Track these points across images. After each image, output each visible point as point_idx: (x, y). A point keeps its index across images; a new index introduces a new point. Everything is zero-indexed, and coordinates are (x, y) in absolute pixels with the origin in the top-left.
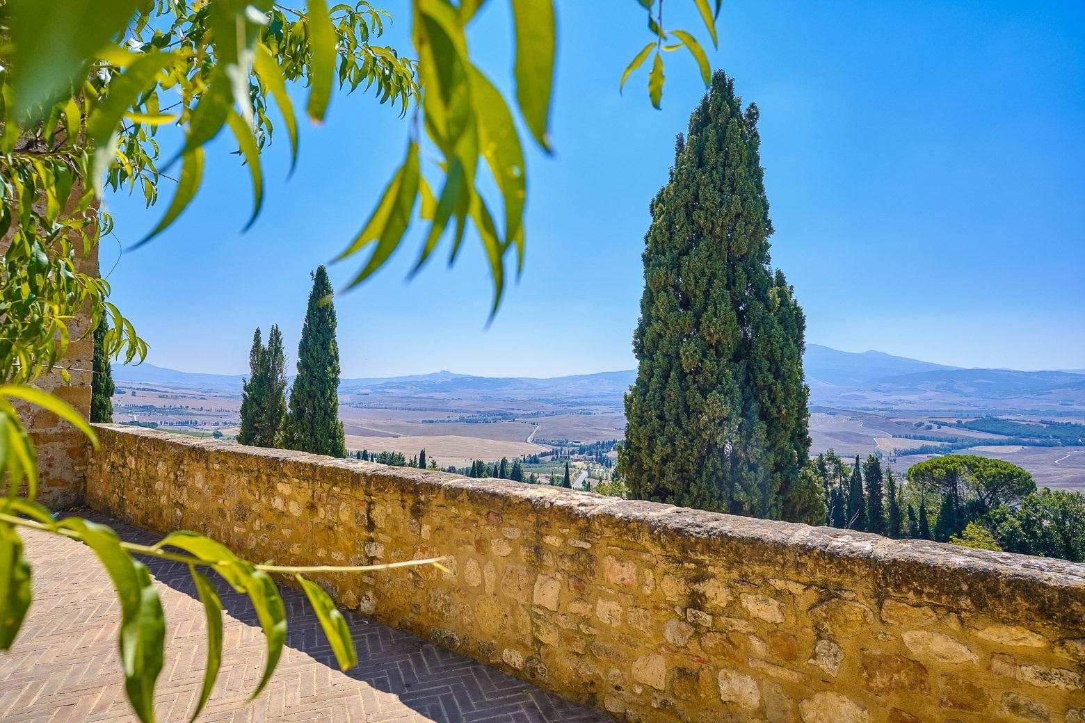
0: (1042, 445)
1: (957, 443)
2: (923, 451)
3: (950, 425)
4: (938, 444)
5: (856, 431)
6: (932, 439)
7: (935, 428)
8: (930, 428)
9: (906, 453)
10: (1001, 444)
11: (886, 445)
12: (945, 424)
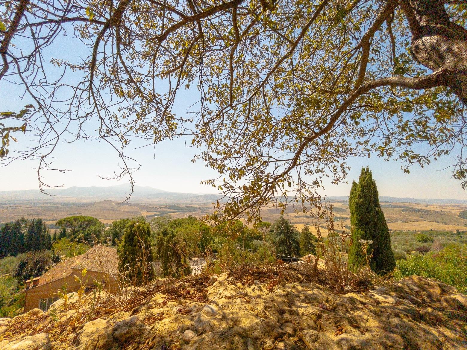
0: (184, 212)
1: (165, 213)
2: (155, 215)
3: (164, 208)
4: (159, 213)
5: (137, 211)
6: (158, 212)
7: (160, 209)
8: (158, 209)
9: (149, 216)
10: (175, 212)
11: (145, 214)
12: (162, 207)
